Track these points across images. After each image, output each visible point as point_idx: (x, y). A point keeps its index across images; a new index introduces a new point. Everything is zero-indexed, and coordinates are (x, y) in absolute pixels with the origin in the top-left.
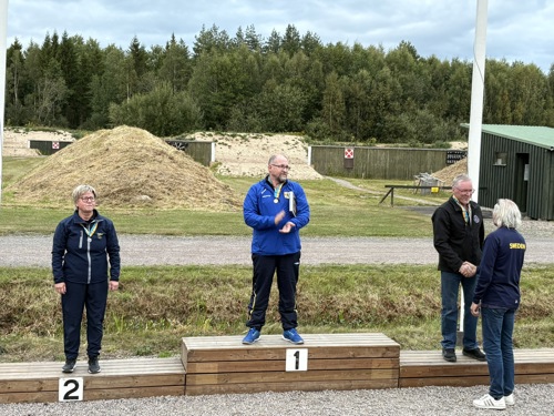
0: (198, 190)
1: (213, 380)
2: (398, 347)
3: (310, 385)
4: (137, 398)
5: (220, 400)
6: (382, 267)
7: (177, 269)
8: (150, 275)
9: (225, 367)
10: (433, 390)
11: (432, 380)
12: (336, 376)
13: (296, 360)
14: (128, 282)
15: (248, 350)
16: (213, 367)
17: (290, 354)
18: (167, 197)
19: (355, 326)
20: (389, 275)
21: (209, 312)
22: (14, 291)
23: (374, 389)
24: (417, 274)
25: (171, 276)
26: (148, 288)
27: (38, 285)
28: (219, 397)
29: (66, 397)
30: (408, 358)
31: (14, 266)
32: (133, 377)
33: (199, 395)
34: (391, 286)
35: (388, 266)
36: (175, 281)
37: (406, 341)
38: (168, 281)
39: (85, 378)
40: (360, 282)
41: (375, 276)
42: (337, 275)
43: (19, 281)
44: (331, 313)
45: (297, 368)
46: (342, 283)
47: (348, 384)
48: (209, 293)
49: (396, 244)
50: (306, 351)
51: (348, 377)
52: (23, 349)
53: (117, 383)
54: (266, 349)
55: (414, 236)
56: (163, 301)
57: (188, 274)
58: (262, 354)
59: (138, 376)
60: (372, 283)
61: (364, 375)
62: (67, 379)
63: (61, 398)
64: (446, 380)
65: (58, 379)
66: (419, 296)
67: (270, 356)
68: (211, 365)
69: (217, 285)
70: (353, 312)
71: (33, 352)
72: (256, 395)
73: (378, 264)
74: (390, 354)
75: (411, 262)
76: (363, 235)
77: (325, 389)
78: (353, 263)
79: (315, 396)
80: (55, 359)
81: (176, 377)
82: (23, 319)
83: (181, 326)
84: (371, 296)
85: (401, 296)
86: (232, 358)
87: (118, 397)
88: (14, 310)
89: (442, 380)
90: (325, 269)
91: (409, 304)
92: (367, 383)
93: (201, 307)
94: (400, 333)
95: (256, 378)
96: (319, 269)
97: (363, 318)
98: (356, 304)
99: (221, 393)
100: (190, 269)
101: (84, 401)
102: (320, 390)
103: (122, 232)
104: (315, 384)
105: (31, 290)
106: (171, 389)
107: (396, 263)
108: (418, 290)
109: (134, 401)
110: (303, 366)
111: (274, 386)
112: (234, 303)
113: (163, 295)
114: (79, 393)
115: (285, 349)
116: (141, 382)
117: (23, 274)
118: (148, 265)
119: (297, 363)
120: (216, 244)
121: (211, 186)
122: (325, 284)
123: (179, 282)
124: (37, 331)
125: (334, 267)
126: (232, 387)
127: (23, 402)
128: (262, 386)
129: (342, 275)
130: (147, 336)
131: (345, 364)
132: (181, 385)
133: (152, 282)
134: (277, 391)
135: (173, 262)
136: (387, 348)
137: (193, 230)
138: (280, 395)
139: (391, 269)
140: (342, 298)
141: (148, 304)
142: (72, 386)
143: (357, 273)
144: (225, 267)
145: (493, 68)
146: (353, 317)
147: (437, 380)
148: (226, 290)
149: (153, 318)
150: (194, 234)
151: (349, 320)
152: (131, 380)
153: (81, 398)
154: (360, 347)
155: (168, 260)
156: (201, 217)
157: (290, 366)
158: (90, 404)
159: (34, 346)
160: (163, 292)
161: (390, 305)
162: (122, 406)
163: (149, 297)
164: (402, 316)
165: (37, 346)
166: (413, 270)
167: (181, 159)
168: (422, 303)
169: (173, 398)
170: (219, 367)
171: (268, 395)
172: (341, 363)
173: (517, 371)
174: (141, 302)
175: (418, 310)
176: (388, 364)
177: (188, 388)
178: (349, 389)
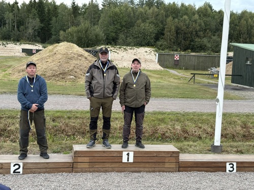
1: (86, 165)
2: (178, 152)
3: (134, 169)
4: (49, 173)
5: (89, 175)
6: (183, 113)
7: (82, 112)
8: (69, 115)
9: (92, 159)
10: (195, 173)
11: (195, 168)
12: (147, 165)
13: (128, 156)
14: (58, 117)
15: (104, 152)
16: (87, 159)
17: (125, 154)
18: (83, 77)
20: (186, 117)
22: (1, 120)
23: (166, 172)
24: (200, 117)
25: (78, 115)
26: (67, 121)
27: (14, 118)
29: (14, 172)
31: (3, 109)
33: (79, 172)
34: (187, 123)
35: (186, 113)
36: (80, 118)
37: (187, 149)
38: (77, 117)
39: (23, 163)
40: (172, 120)
41: (179, 117)
42: (160, 117)
43: (4, 116)
44: (156, 135)
45: (128, 161)
46: (162, 120)
47: (153, 169)
49: (193, 102)
50: (133, 153)
51: (153, 166)
53: (39, 166)
54: (113, 151)
55: (202, 98)
56: (74, 127)
58: (111, 154)
60: (177, 121)
61: (161, 165)
62: (15, 163)
63: (12, 172)
64: (203, 169)
65: (10, 163)
66: (200, 128)
67: (115, 155)
68: (86, 158)
70: (167, 135)
71: (3, 150)
72: (107, 173)
73: (182, 112)
74: (175, 155)
75: (198, 111)
76: (177, 97)
77: (142, 171)
78: (169, 111)
79: (136, 174)
80: (13, 154)
81: (68, 164)
82: (6, 134)
83: (82, 139)
84: (176, 127)
85: (191, 127)
86: (95, 155)
87: (40, 173)
88: (2, 130)
89: (200, 169)
90: (155, 113)
91: (195, 132)
92: (163, 169)
94: (185, 145)
95: (107, 165)
96: (152, 114)
97: (172, 138)
98: (169, 131)
99: (90, 172)
101: (23, 174)
102: (139, 172)
104: (137, 169)
105: (10, 121)
106: (66, 169)
107: (191, 111)
109: (47, 175)
110: (131, 160)
111: (116, 169)
113: (74, 124)
114: (21, 170)
115: (122, 151)
116: (51, 166)
117: (7, 113)
118: (68, 110)
119: (128, 158)
122: (154, 121)
123: (82, 118)
125: (160, 113)
126: (96, 169)
128: (110, 169)
129: (163, 117)
130: (60, 144)
131: (152, 159)
132: (71, 168)
133: (69, 118)
134: (118, 171)
136: (173, 152)
138: (119, 174)
139: (188, 114)
140: (162, 127)
141: (67, 129)
142: (17, 167)
143: (170, 116)
146: (167, 137)
147: (198, 168)
149: (68, 136)
152: (46, 165)
153: (21, 173)
154: (159, 152)
155: (79, 107)
157: (125, 160)
158: (25, 176)
160: (74, 123)
161: (185, 131)
162: (41, 177)
163: (67, 125)
164: (191, 137)
165: (5, 147)
166: (198, 115)
167: (90, 59)
168: (202, 131)
169: (66, 174)
170: (90, 160)
171: (113, 173)
172: (150, 159)
173: (239, 165)
174: (63, 128)
175: (199, 135)
176: (173, 160)
177: (74, 169)
178: (154, 172)
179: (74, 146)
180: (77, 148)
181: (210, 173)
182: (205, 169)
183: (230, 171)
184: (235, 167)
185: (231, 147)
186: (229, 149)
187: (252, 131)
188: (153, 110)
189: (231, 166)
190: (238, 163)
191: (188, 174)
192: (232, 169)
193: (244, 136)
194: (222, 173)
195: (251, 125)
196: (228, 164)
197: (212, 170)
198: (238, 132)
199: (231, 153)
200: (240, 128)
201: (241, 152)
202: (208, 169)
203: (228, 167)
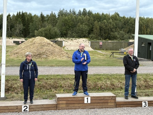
0: (59, 54)
1: (64, 106)
2: (115, 96)
3: (91, 107)
4: (44, 111)
5: (66, 111)
7: (54, 76)
8: (47, 77)
9: (67, 102)
10: (125, 108)
11: (125, 105)
12: (98, 104)
13: (87, 100)
14: (41, 79)
15: (74, 97)
16: (64, 102)
17: (86, 98)
18: (51, 56)
19: (103, 91)
20: (112, 77)
21: (63, 87)
22: (9, 82)
23: (109, 108)
24: (120, 76)
25: (52, 77)
26: (46, 81)
28: (66, 110)
29: (24, 111)
30: (119, 99)
31: (9, 75)
32: (42, 105)
33: (61, 110)
34: (113, 80)
36: (53, 79)
37: (118, 95)
38: (51, 79)
39: (29, 105)
40: (105, 79)
41: (108, 77)
42: (98, 77)
43: (11, 79)
44: (97, 87)
45: (88, 102)
46: (100, 79)
47: (102, 106)
48: (63, 82)
49: (114, 68)
50: (90, 97)
52: (12, 98)
53: (38, 107)
54: (79, 97)
55: (119, 66)
56: (50, 84)
57: (57, 77)
59: (44, 105)
60: (108, 79)
61: (106, 104)
62: (24, 106)
63: (23, 111)
64: (129, 105)
66: (121, 82)
67: (80, 99)
68: (64, 101)
69: (65, 80)
70: (103, 87)
71: (15, 98)
72: (76, 110)
73: (110, 74)
74: (113, 98)
75: (119, 73)
76: (105, 66)
77: (95, 108)
78: (103, 73)
79: (93, 110)
80: (21, 100)
81: (54, 105)
82: (12, 90)
83: (55, 91)
84: (108, 83)
85: (116, 82)
86: (69, 100)
87: (38, 111)
88: (10, 87)
89: (128, 105)
90: (95, 75)
91: (118, 85)
92: (107, 106)
93: (61, 86)
94: (116, 92)
95: (76, 105)
96: (93, 75)
97: (106, 89)
98: (104, 85)
99: (67, 109)
100: (57, 76)
101: (29, 112)
102: (94, 108)
103: (39, 66)
104: (93, 107)
105: (14, 82)
106: (53, 108)
107: (115, 73)
108: (121, 81)
109: (43, 112)
110: (89, 102)
111: (81, 107)
112: (70, 85)
114: (28, 109)
115: (84, 97)
116: (45, 106)
117: (12, 77)
118: (46, 74)
119: (88, 101)
120: (64, 68)
121: (63, 53)
122: (95, 79)
123: (55, 79)
124: (16, 93)
125: (97, 75)
126: (70, 108)
127: (12, 112)
128: (78, 107)
129: (99, 77)
130: (46, 94)
131: (101, 101)
132: (56, 107)
133: (47, 79)
134: (82, 109)
135: (53, 74)
136: (113, 97)
137: (58, 65)
138: (83, 110)
139: (113, 75)
140: (100, 83)
141: (46, 85)
142: (26, 108)
143: (104, 76)
144: (67, 75)
145: (141, 19)
146: (103, 88)
147: (126, 105)
148: (67, 81)
149: (48, 89)
150: (59, 66)
151: (101, 89)
152: (42, 106)
153: (28, 111)
154: (105, 96)
155: (51, 73)
156: (60, 61)
157: (86, 102)
158: (31, 113)
159: (15, 97)
160: (50, 82)
161: (113, 85)
162: (40, 113)
163: (46, 83)
164: (116, 88)
165: (16, 97)
166: (119, 75)
167: (54, 46)
168: (122, 84)
169: (53, 111)
170: (66, 102)
171: (79, 110)
172: (100, 101)
173: (149, 103)
174: (44, 85)
175: (121, 86)
176: (113, 101)
177: (57, 108)
178: (102, 108)
179: (56, 95)
180: (58, 96)
181: (133, 108)
182: (131, 106)
183: (144, 106)
184: (147, 104)
185: (142, 92)
186: (141, 94)
187: (150, 83)
188: (93, 73)
189: (145, 103)
190: (148, 101)
191: (121, 109)
192: (145, 105)
193: (146, 86)
194: (140, 108)
195: (149, 80)
196: (143, 102)
197: (134, 106)
198: (142, 84)
199: (143, 96)
200: (143, 82)
201: (148, 95)
202: (132, 105)
203: (143, 104)
